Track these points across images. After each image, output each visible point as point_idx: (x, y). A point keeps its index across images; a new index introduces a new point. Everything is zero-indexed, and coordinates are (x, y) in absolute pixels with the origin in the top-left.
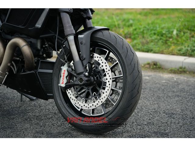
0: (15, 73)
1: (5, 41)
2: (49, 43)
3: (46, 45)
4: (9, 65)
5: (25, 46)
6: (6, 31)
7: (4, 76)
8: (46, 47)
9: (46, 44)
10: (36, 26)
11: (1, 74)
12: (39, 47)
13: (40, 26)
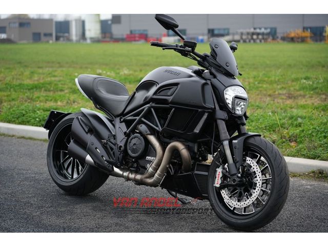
0: (172, 175)
2: (205, 147)
5: (183, 149)
6: (165, 136)
8: (202, 150)
9: (203, 148)
10: (194, 131)
11: (160, 175)
12: (196, 150)
13: (198, 132)
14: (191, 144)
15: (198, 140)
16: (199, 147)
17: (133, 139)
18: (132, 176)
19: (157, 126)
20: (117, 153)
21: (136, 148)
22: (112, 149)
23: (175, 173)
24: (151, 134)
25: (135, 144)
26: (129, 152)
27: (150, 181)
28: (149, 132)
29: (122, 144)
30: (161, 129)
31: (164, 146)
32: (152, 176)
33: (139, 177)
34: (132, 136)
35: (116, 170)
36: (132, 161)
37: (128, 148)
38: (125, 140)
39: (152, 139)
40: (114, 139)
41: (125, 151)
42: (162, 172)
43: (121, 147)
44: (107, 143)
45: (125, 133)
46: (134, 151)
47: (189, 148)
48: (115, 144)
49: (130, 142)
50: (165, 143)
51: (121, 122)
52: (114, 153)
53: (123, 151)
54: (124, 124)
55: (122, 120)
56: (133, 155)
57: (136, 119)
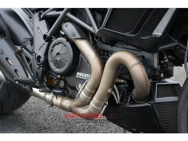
0: (117, 103)
1: (102, 52)
2: (169, 57)
3: (166, 61)
4: (110, 91)
5: (136, 65)
6: (104, 40)
7: (101, 107)
8: (165, 63)
9: (166, 59)
10: (153, 34)
11: (97, 105)
12: (156, 65)
13: (160, 34)
14: (147, 55)
15: (160, 48)
16: (161, 58)
17: (56, 46)
18: (57, 101)
19: (91, 25)
20: (36, 66)
21: (60, 60)
22: (29, 60)
23: (121, 100)
24: (82, 39)
25: (58, 54)
26: (52, 65)
27: (83, 111)
28: (78, 36)
29: (41, 53)
30: (97, 30)
31: (103, 56)
32: (85, 104)
33: (67, 103)
34: (55, 41)
35: (36, 90)
36: (58, 78)
37: (50, 59)
38: (45, 47)
39: (85, 46)
40: (32, 44)
41: (46, 63)
42: (101, 99)
43: (39, 57)
44: (22, 51)
45: (45, 36)
46: (58, 64)
47: (144, 61)
48: (31, 53)
49: (52, 51)
50: (104, 51)
51: (41, 20)
52: (31, 65)
53: (43, 63)
54: (44, 22)
55: (41, 16)
56: (58, 70)
57: (59, 15)
